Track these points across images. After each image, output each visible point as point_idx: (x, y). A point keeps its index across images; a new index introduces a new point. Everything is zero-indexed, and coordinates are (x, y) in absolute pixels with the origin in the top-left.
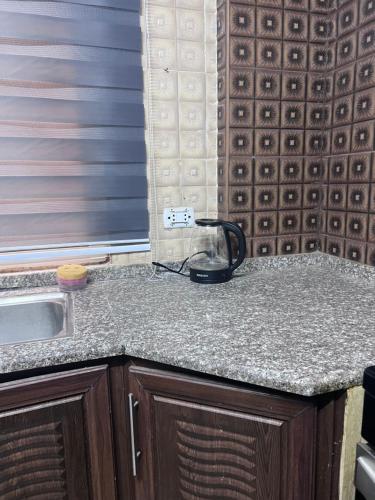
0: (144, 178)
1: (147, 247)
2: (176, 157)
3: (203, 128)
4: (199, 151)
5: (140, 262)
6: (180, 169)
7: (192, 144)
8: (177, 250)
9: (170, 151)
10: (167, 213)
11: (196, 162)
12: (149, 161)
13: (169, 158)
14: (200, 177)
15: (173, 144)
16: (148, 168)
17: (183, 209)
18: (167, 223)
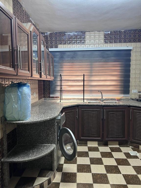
0: (129, 85)
1: (129, 96)
2: (135, 82)
3: (140, 77)
4: (139, 81)
5: (128, 98)
6: (135, 84)
7: (138, 80)
8: (134, 97)
9: (134, 81)
10: (133, 90)
11: (138, 83)
12: (130, 82)
13: (134, 82)
14: (139, 85)
15: (134, 80)
16: (130, 84)
17: (136, 90)
18: (133, 92)
